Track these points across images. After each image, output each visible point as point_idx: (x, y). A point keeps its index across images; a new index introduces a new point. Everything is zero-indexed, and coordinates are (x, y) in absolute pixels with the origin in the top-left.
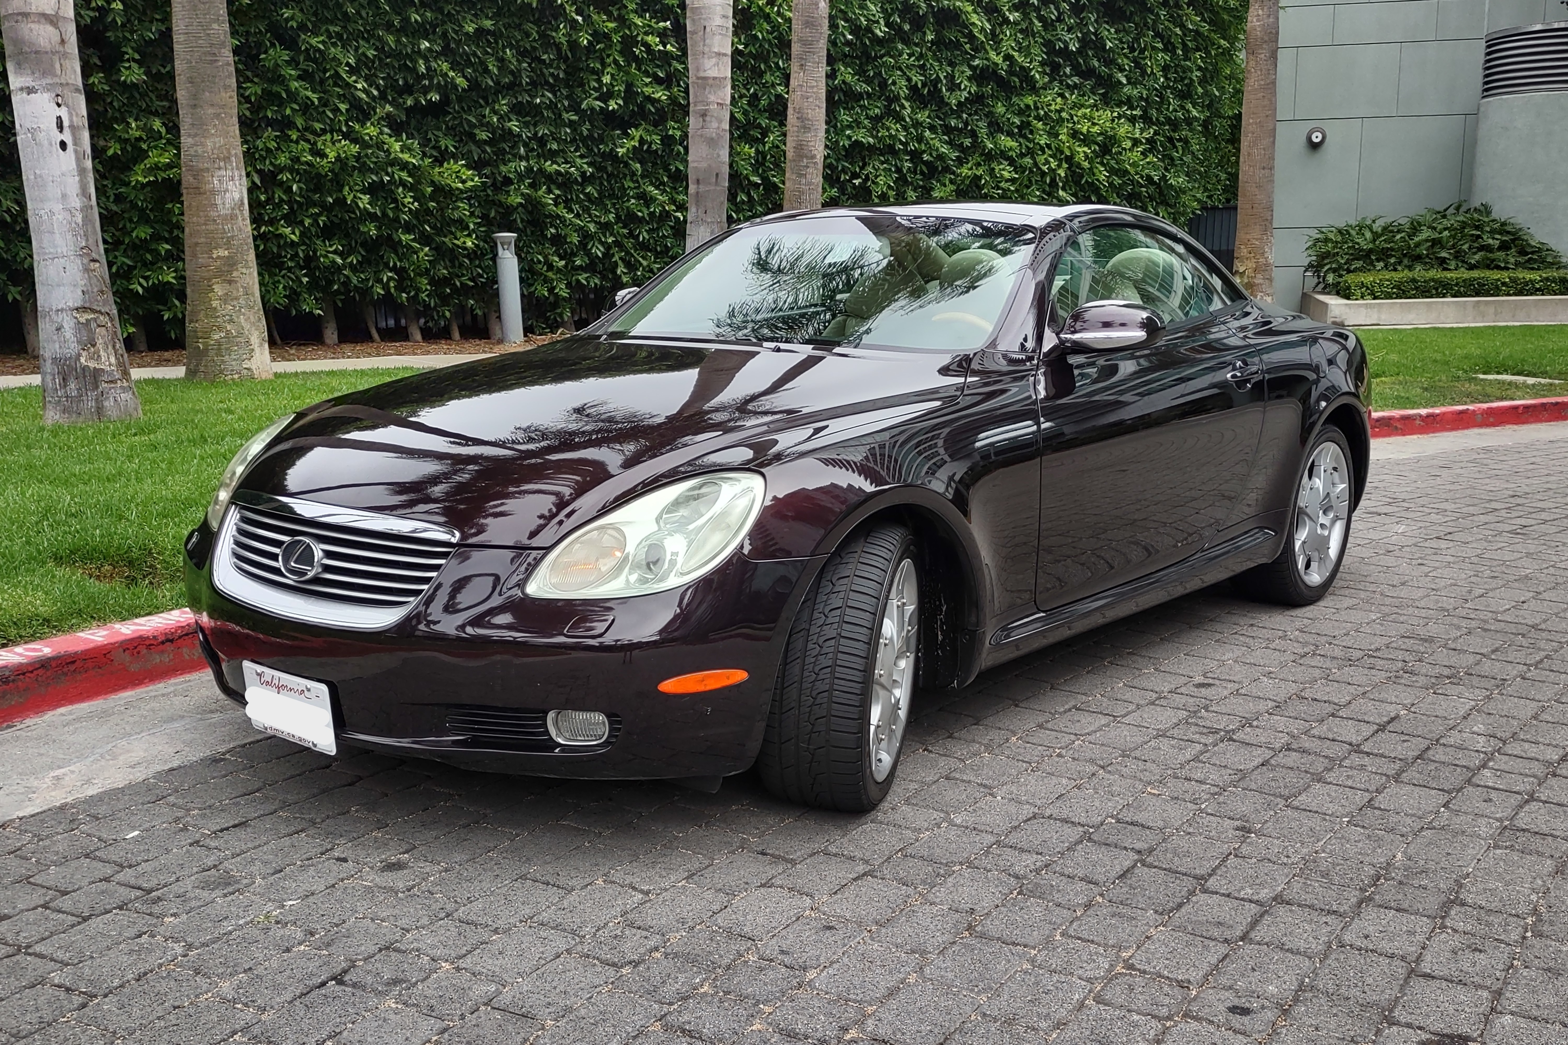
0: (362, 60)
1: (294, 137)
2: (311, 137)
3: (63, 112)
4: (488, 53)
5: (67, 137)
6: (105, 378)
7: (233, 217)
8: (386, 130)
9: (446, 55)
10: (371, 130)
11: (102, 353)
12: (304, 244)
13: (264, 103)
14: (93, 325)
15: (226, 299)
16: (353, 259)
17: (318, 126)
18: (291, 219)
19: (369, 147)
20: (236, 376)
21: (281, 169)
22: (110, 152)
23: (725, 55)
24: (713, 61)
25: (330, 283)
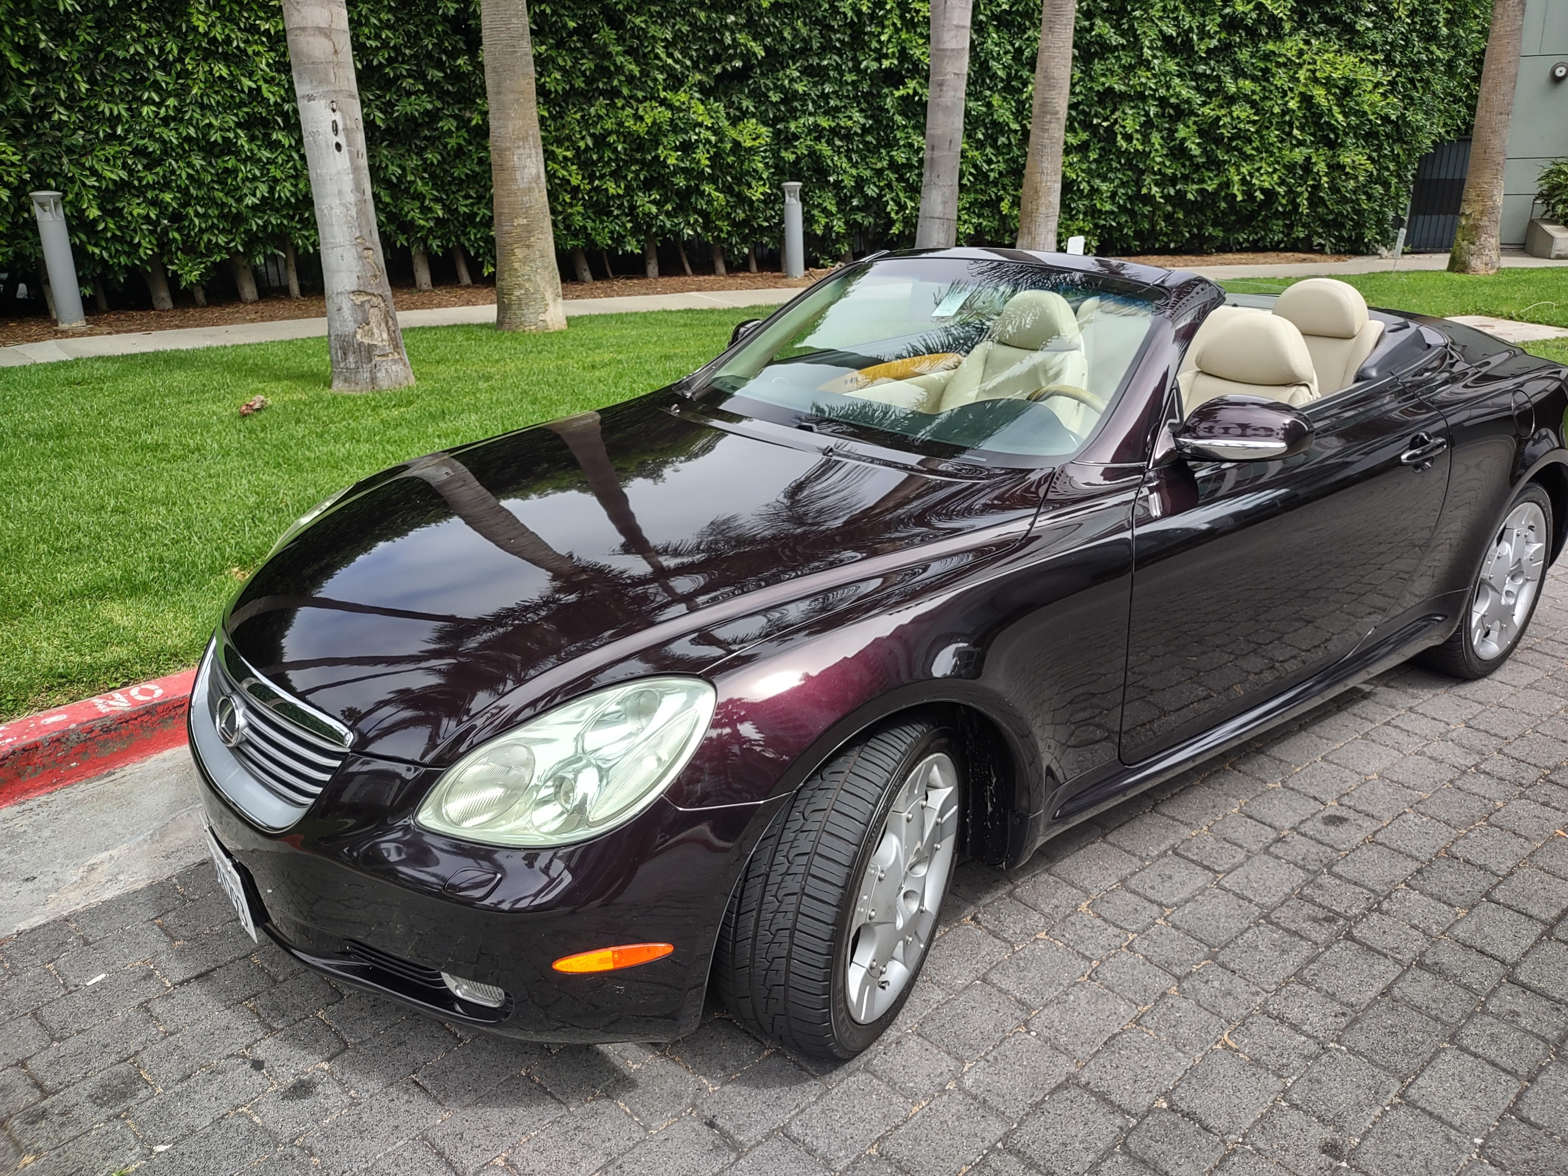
0: (678, 35)
1: (619, 105)
2: (634, 104)
3: (337, 117)
4: (785, 23)
5: (341, 139)
6: (378, 352)
7: (530, 190)
8: (697, 95)
9: (749, 27)
10: (682, 97)
11: (375, 331)
12: (628, 195)
13: (597, 76)
14: (367, 306)
15: (525, 260)
16: (668, 207)
17: (640, 94)
18: (617, 175)
19: (682, 110)
20: (533, 327)
21: (610, 133)
22: (474, 123)
23: (964, 27)
24: (953, 33)
25: (650, 226)
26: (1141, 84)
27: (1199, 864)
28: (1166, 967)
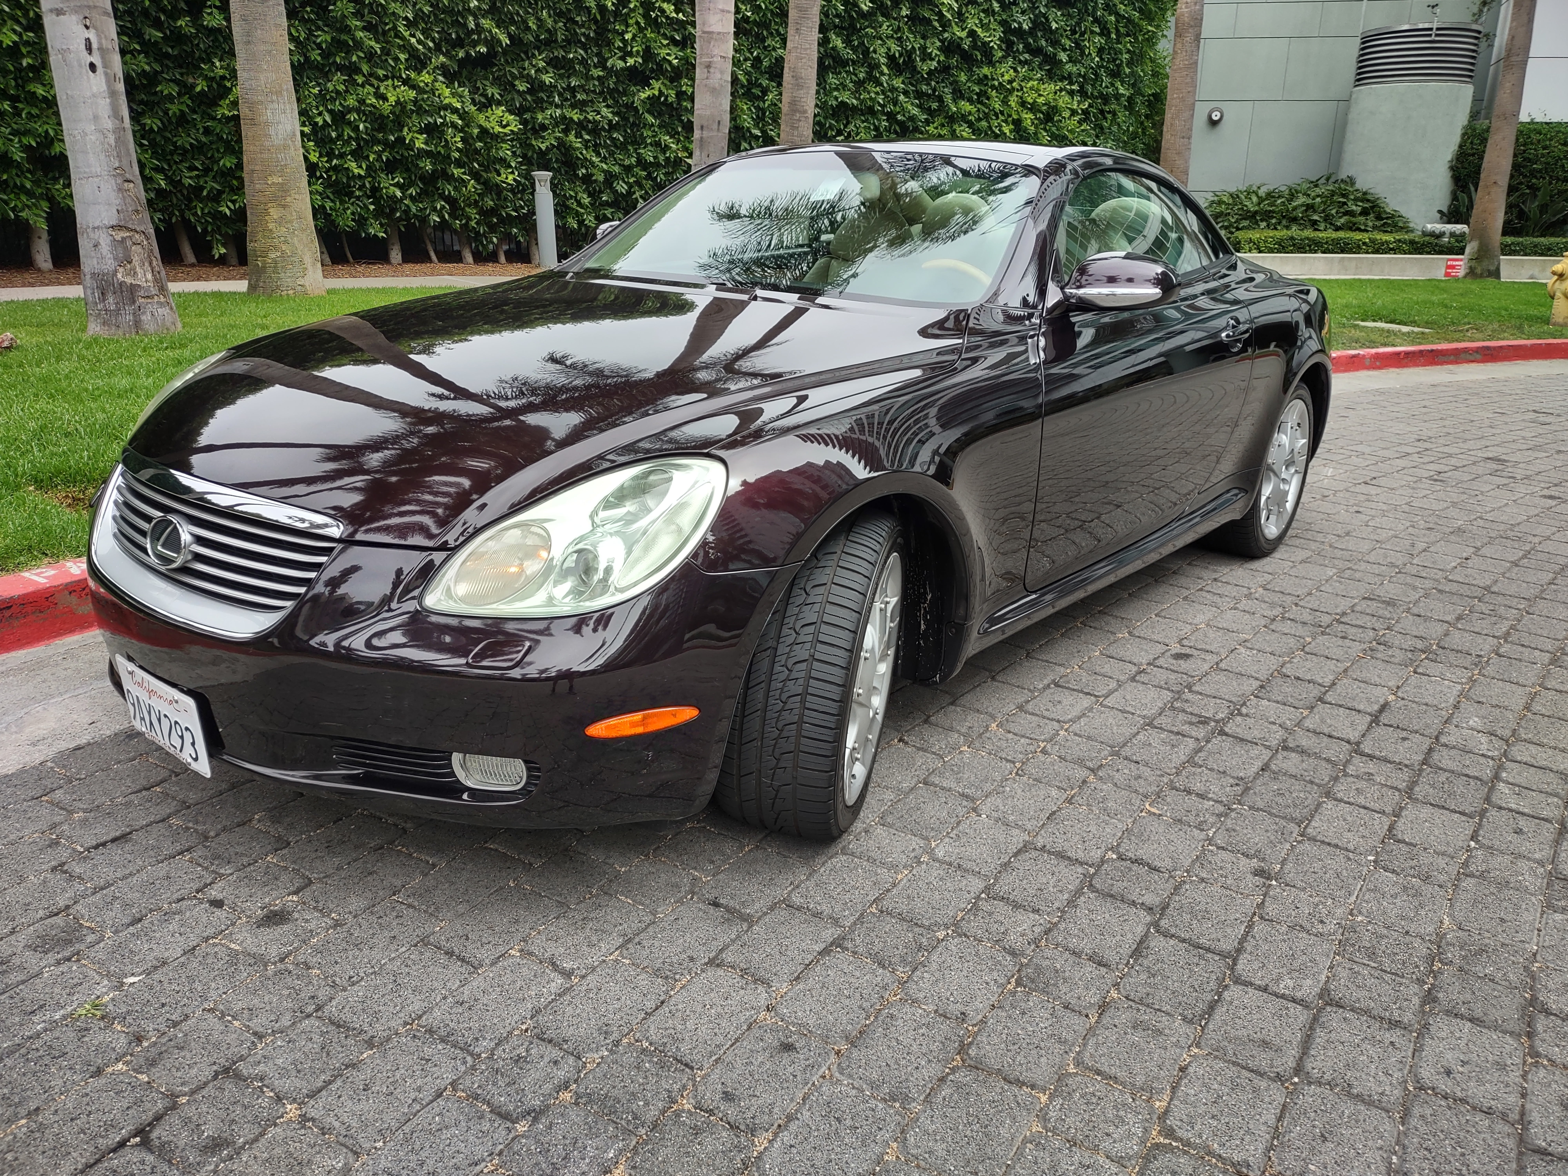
0: (419, 16)
1: (360, 81)
2: (375, 82)
3: (92, 35)
4: (529, 13)
5: (96, 59)
6: (142, 293)
7: (286, 147)
8: (441, 78)
9: (493, 14)
10: (425, 78)
11: (138, 270)
12: (370, 176)
13: (333, 50)
14: (129, 243)
15: (281, 221)
16: (412, 191)
17: (381, 73)
18: (358, 155)
19: (426, 92)
20: (291, 292)
21: (350, 110)
22: (198, 89)
23: (728, 12)
24: (719, 16)
25: (393, 211)
26: (871, 99)
27: (1082, 691)
28: (1080, 762)
